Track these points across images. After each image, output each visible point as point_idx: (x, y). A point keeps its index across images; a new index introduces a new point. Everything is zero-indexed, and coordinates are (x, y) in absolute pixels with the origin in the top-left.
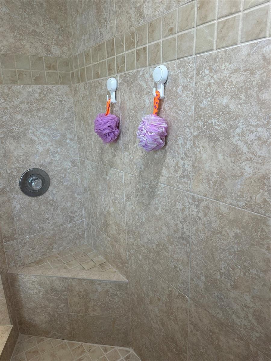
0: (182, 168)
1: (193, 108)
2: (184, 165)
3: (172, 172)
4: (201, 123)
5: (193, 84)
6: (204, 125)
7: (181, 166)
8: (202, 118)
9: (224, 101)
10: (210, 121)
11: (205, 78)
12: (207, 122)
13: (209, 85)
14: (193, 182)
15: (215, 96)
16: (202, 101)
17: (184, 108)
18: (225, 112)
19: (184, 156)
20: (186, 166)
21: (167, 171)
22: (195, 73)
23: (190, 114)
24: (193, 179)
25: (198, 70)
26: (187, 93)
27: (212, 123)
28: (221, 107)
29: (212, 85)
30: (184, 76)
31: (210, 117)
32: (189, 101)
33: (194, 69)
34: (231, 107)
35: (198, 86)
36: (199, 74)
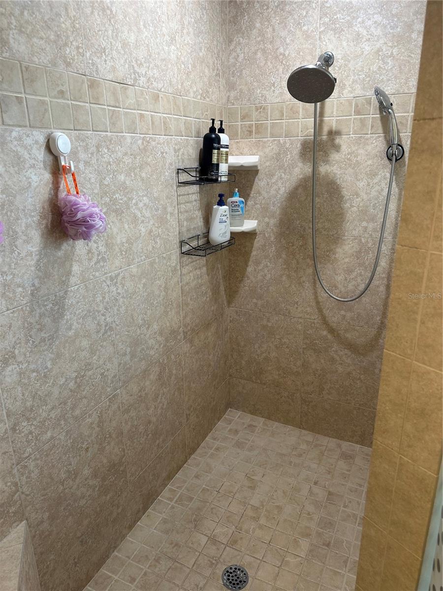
0: (96, 253)
1: (98, 185)
2: (97, 248)
3: (86, 263)
4: (108, 200)
5: (94, 161)
6: (111, 201)
7: (95, 251)
8: (108, 195)
9: (122, 177)
10: (114, 197)
11: (105, 156)
12: (112, 197)
13: (109, 163)
14: (109, 261)
15: (115, 174)
16: (105, 177)
17: (89, 186)
18: (123, 187)
19: (97, 238)
20: (100, 248)
21: (79, 265)
22: (94, 149)
23: (96, 191)
24: (108, 259)
25: (98, 147)
26: (90, 169)
27: (116, 197)
28: (121, 183)
29: (112, 163)
30: (85, 151)
31: (114, 193)
32: (93, 177)
33: (93, 145)
34: (127, 183)
35: (99, 163)
36: (99, 151)
